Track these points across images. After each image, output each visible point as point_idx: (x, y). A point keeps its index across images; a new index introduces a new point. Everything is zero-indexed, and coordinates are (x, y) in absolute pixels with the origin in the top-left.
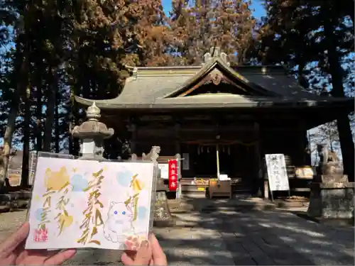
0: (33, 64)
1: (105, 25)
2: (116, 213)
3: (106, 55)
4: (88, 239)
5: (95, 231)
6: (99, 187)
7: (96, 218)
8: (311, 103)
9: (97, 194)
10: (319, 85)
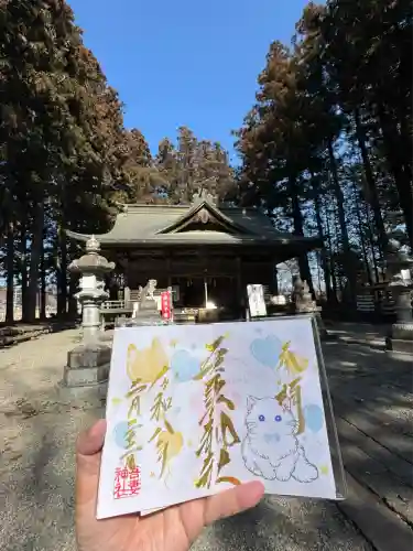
0: (15, 197)
1: (94, 160)
2: (262, 418)
3: (95, 191)
4: (214, 475)
5: (225, 459)
6: (222, 370)
7: (223, 431)
8: (285, 241)
9: (218, 384)
10: (283, 227)
